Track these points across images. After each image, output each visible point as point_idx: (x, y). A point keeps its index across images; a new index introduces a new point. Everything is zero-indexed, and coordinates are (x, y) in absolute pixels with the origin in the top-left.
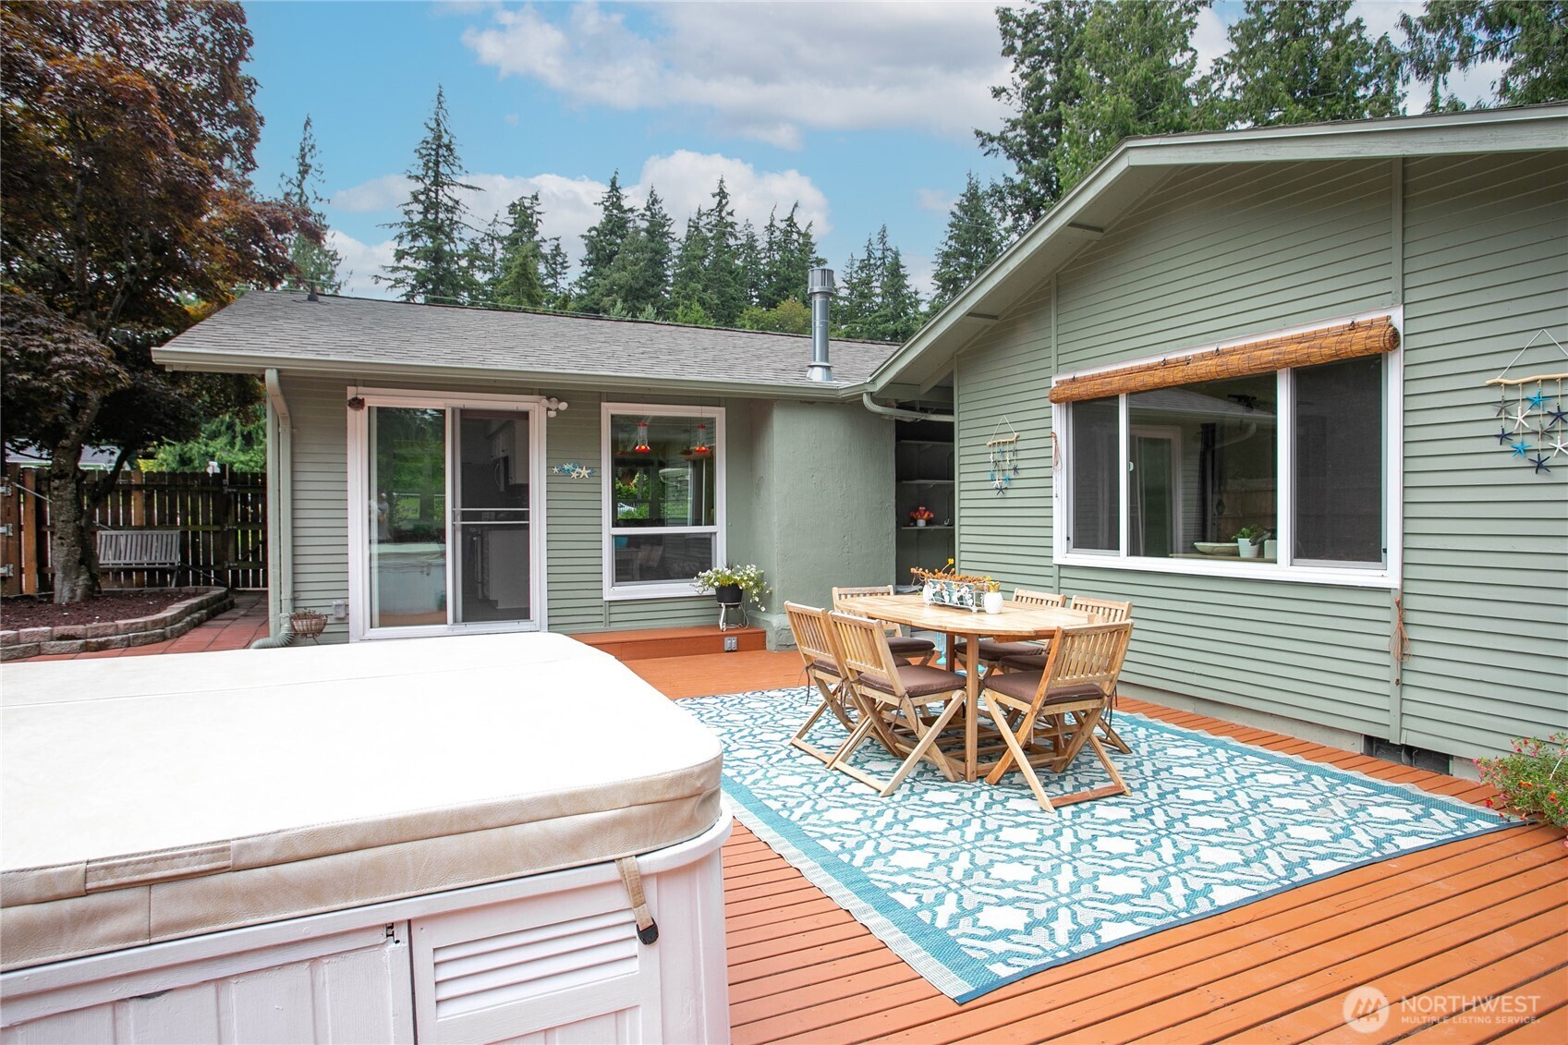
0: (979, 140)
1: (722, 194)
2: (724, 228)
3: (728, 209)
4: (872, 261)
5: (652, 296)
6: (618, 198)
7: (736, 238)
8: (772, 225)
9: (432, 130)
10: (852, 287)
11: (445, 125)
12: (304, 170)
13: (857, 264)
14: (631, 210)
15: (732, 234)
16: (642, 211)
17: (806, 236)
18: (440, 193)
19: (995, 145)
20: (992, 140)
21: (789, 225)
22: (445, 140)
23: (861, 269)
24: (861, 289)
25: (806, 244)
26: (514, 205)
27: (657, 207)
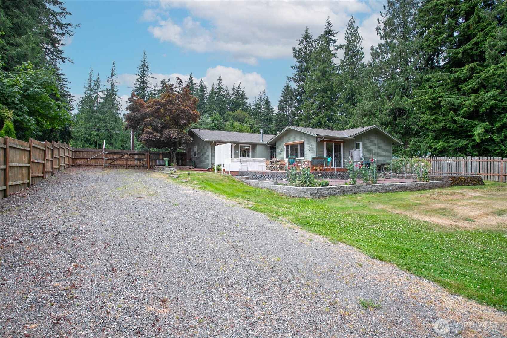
0: (288, 78)
1: (220, 80)
2: (220, 89)
3: (222, 84)
4: (261, 99)
5: (202, 108)
6: (192, 81)
7: (224, 92)
8: (234, 88)
9: (142, 62)
10: (255, 105)
11: (146, 60)
12: (113, 75)
13: (257, 99)
14: (196, 84)
15: (223, 91)
16: (199, 85)
17: (243, 92)
18: (145, 79)
19: (291, 79)
20: (291, 78)
21: (239, 89)
22: (146, 65)
23: (258, 100)
24: (258, 106)
25: (243, 94)
26: (162, 81)
27: (203, 83)
